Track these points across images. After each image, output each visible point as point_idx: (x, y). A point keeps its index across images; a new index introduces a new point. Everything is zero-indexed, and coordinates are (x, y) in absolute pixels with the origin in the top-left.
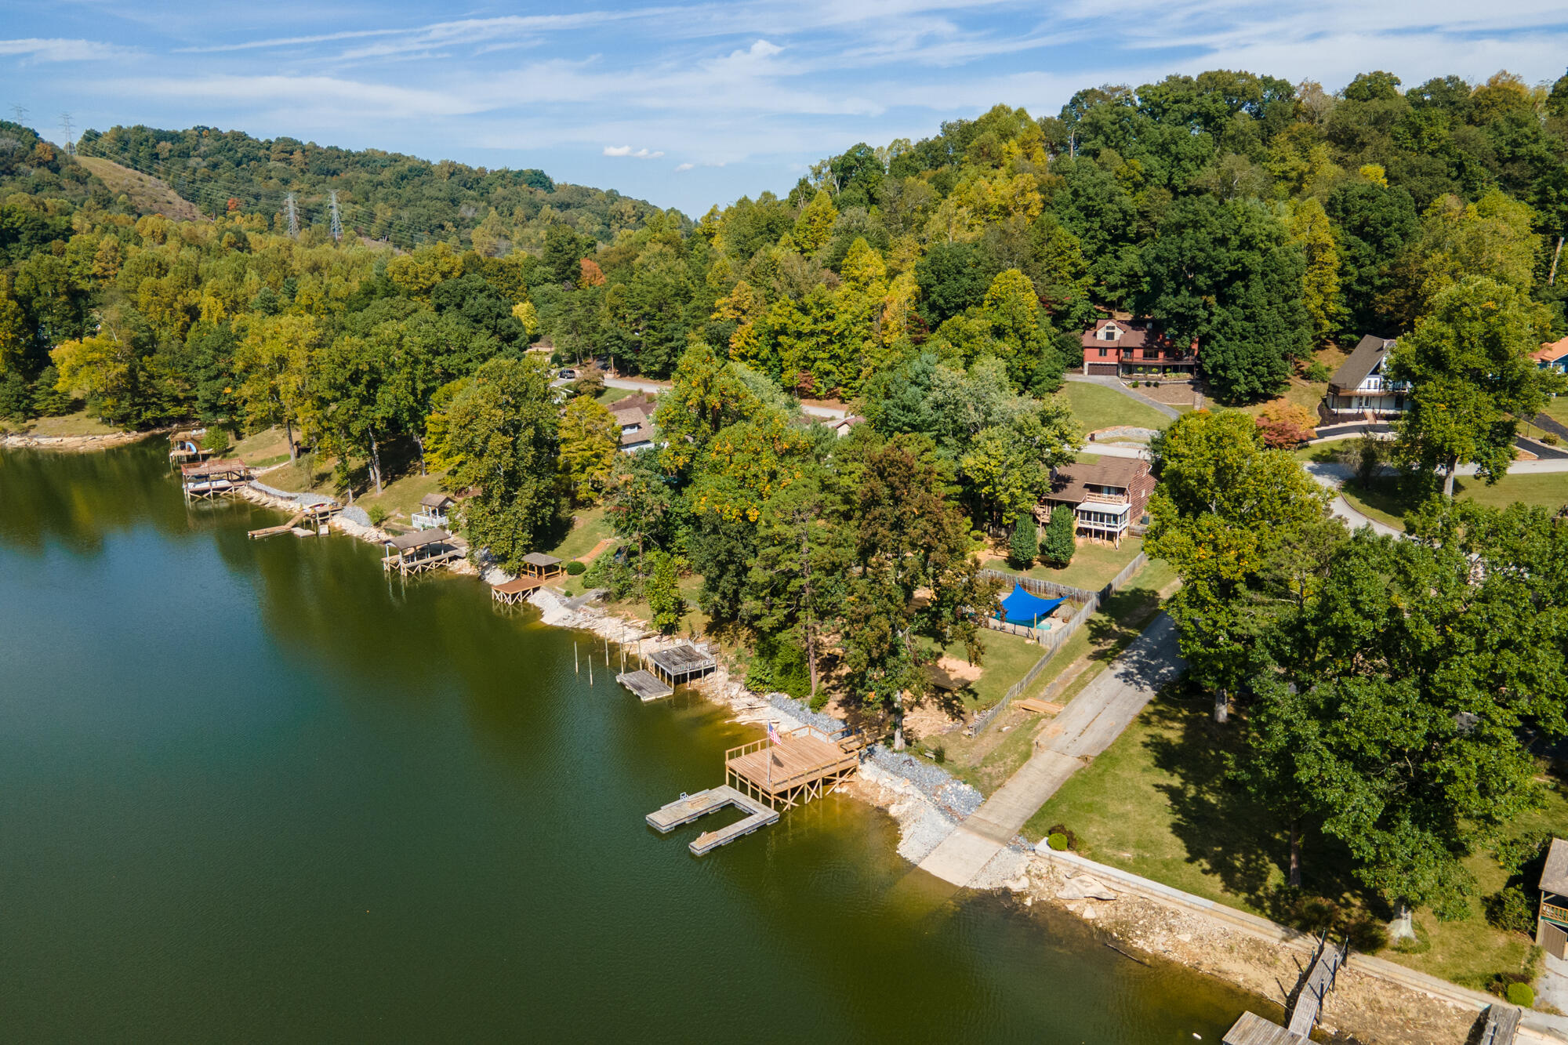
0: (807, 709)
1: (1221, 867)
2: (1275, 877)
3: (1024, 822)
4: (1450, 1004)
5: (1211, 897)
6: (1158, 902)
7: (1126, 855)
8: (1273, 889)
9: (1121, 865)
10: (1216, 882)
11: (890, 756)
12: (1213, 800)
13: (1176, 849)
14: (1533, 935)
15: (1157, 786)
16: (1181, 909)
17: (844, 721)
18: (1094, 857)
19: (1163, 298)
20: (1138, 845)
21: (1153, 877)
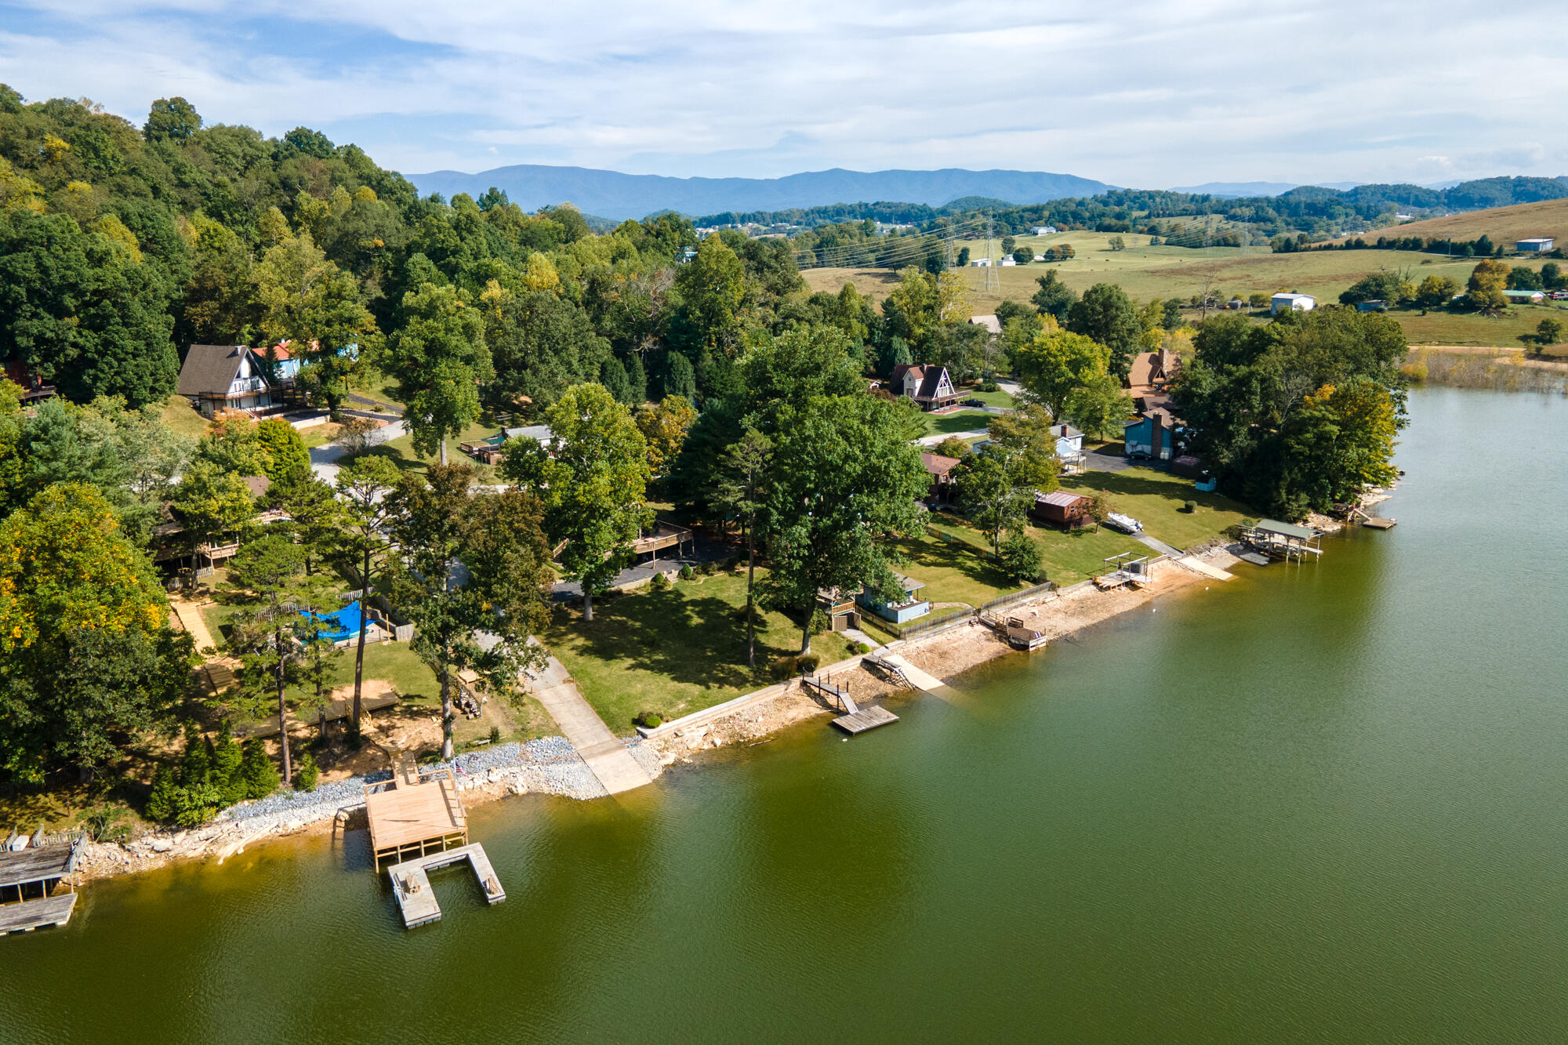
0: (296, 794)
1: (722, 682)
2: (744, 670)
3: (610, 732)
4: (850, 669)
5: (739, 696)
6: (726, 715)
7: (682, 706)
8: (751, 674)
9: (689, 712)
10: (727, 688)
11: (448, 765)
12: (661, 658)
13: (695, 689)
14: (830, 628)
15: (628, 669)
16: (737, 710)
17: (356, 775)
18: (674, 718)
19: (21, 323)
20: (679, 698)
21: (710, 706)
